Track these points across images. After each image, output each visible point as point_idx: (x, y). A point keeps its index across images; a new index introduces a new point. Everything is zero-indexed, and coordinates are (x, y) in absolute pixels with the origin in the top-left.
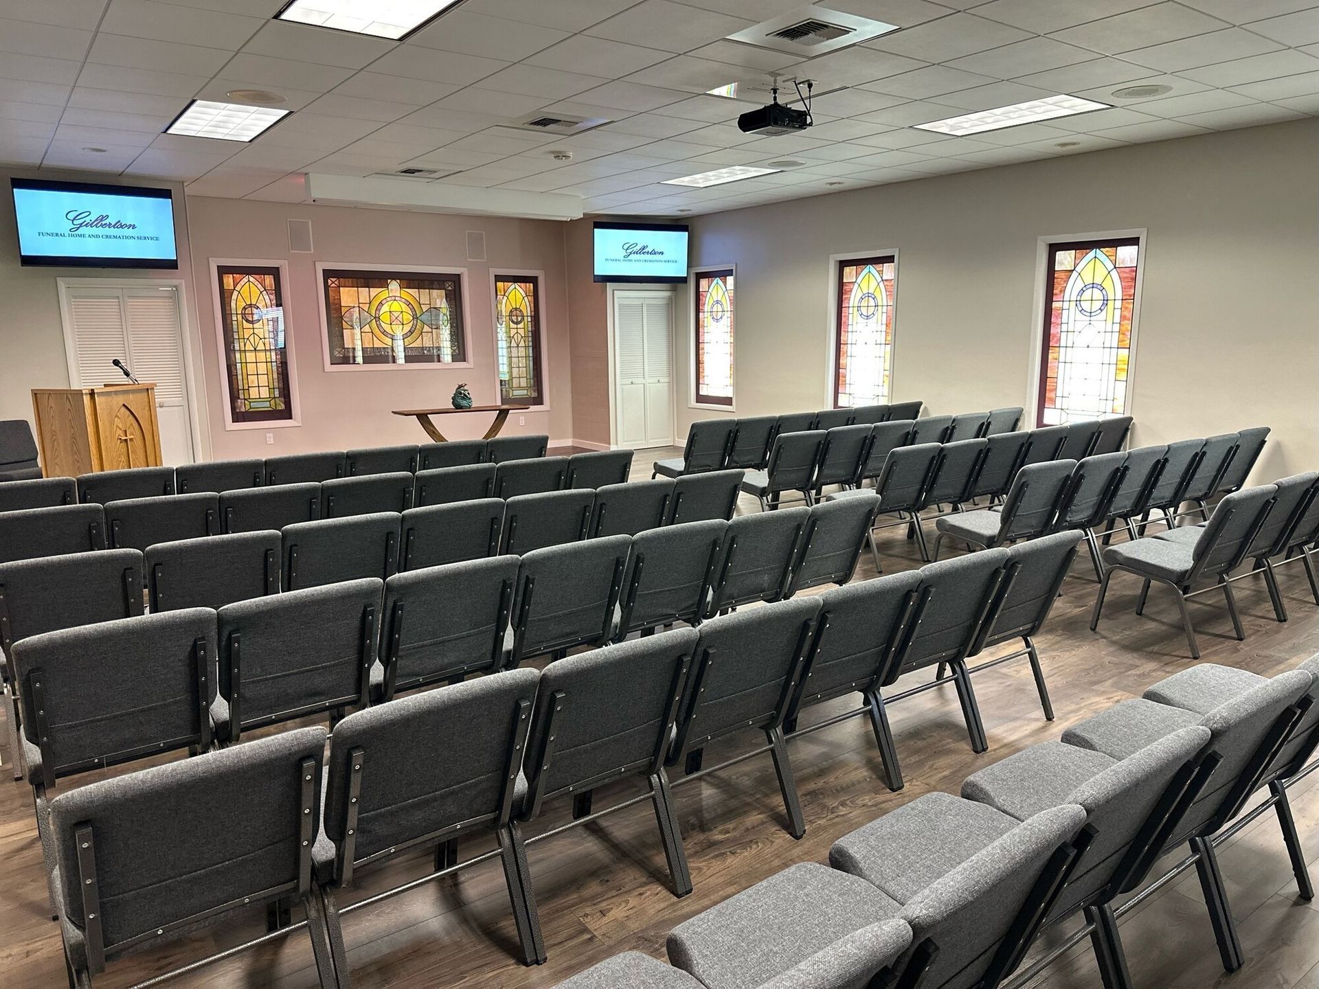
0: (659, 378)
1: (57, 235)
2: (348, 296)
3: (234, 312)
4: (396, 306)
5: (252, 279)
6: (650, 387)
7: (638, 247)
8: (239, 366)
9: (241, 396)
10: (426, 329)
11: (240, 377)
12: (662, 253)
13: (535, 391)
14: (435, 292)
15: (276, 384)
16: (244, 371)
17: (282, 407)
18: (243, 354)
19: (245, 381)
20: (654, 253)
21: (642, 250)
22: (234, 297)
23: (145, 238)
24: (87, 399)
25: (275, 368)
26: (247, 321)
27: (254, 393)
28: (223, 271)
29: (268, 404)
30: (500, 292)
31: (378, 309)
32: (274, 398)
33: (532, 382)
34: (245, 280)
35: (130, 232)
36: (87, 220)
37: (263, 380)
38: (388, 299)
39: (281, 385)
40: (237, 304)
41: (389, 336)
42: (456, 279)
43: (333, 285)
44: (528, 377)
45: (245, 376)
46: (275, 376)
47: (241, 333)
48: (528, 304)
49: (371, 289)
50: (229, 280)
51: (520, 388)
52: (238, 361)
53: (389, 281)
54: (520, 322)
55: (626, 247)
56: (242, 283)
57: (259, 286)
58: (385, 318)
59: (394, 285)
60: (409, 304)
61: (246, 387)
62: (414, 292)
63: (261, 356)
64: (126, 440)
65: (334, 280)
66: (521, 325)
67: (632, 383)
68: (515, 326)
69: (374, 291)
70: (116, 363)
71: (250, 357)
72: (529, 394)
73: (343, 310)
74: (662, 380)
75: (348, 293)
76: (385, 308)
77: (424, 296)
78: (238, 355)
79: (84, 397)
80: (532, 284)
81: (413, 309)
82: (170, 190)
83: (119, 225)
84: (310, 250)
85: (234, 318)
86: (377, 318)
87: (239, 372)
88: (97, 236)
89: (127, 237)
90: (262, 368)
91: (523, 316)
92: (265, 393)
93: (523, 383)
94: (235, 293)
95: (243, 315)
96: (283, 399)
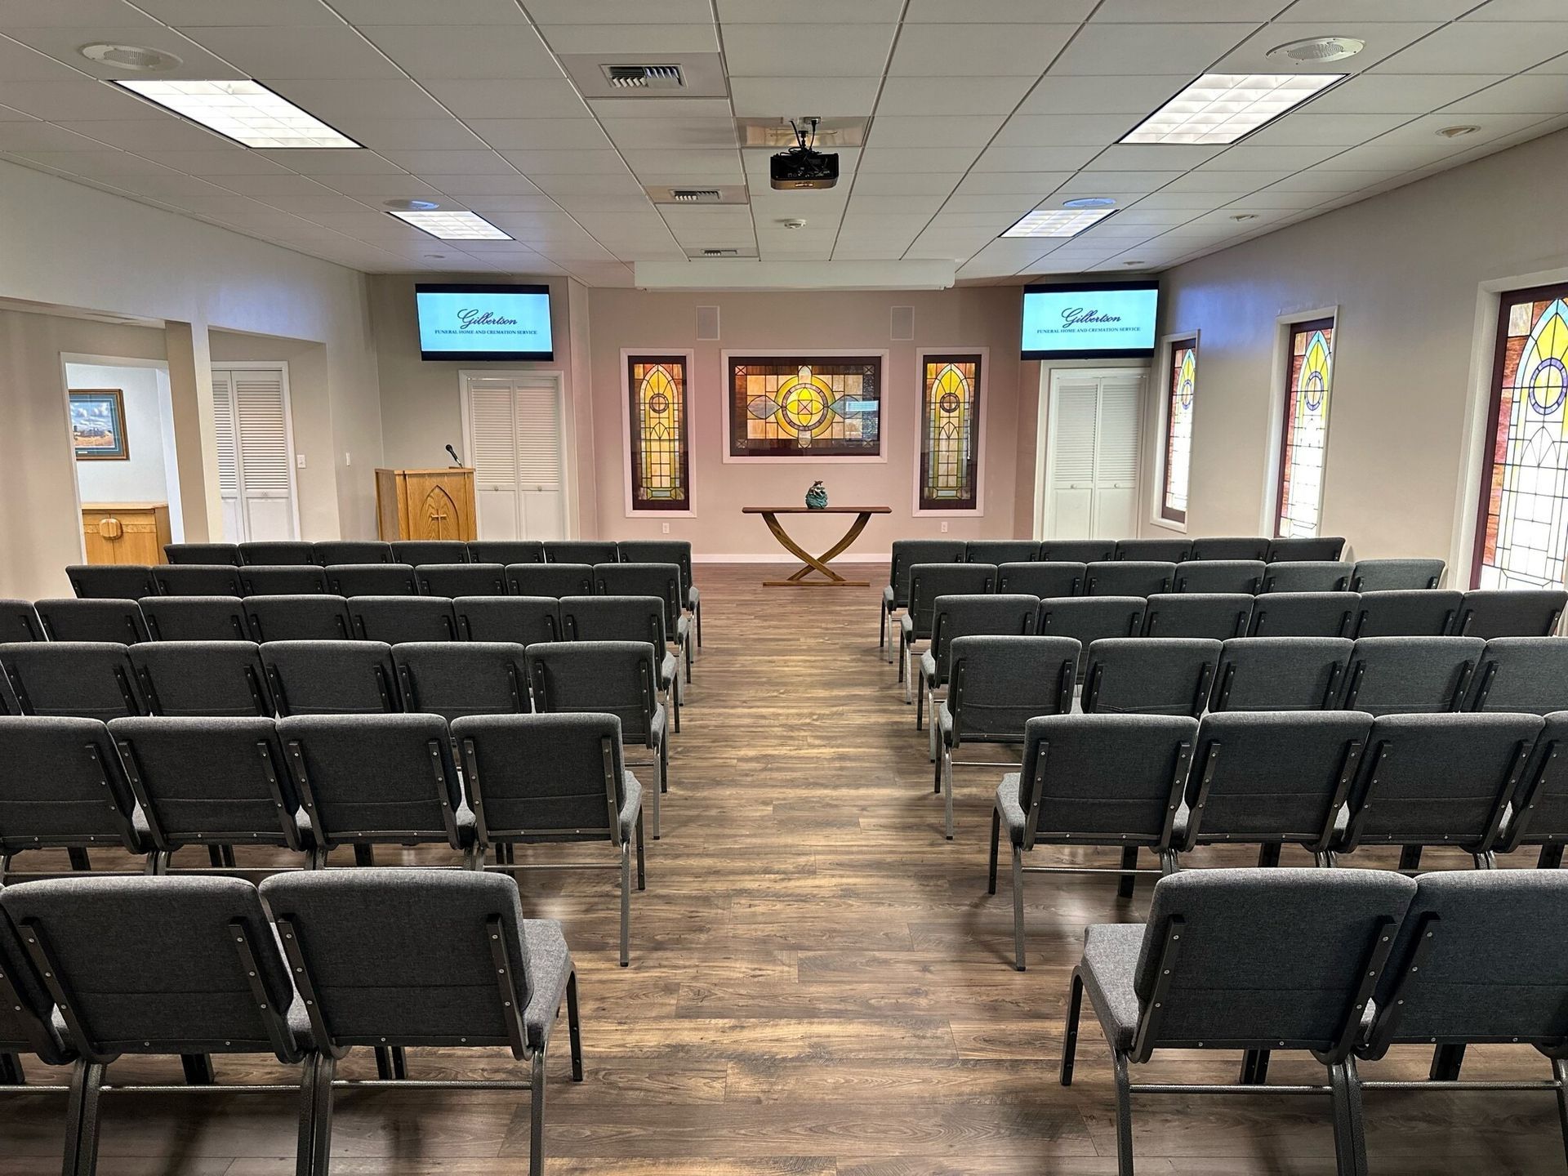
0: (1115, 482)
1: (450, 332)
2: (755, 385)
3: (642, 401)
4: (805, 395)
5: (661, 368)
6: (1100, 493)
7: (1084, 314)
8: (644, 454)
9: (644, 485)
10: (838, 418)
11: (644, 466)
12: (1118, 319)
13: (967, 492)
14: (851, 379)
15: (678, 474)
16: (649, 460)
17: (682, 497)
18: (648, 443)
19: (649, 470)
20: (1106, 319)
21: (1090, 317)
22: (643, 386)
23: (524, 332)
24: (399, 480)
25: (677, 459)
26: (654, 410)
27: (656, 482)
28: (633, 361)
29: (668, 494)
30: (931, 375)
31: (785, 398)
32: (675, 488)
33: (964, 481)
34: (655, 369)
35: (512, 327)
36: (475, 317)
37: (666, 470)
38: (798, 387)
39: (682, 476)
40: (645, 393)
41: (796, 427)
42: (876, 362)
43: (740, 373)
44: (959, 475)
45: (649, 466)
46: (677, 466)
47: (647, 422)
48: (966, 387)
49: (780, 376)
50: (639, 370)
51: (947, 487)
52: (643, 449)
53: (800, 367)
54: (955, 409)
55: (1066, 314)
56: (651, 372)
57: (668, 375)
58: (792, 407)
59: (805, 372)
60: (820, 392)
61: (649, 476)
62: (827, 378)
63: (665, 446)
64: (438, 518)
65: (741, 367)
66: (956, 413)
67: (1072, 487)
68: (947, 414)
69: (783, 379)
70: (449, 448)
71: (655, 446)
72: (958, 495)
73: (749, 399)
74: (1120, 484)
75: (755, 381)
76: (793, 397)
77: (838, 383)
78: (643, 444)
79: (397, 477)
80: (974, 364)
81: (824, 398)
82: (548, 286)
83: (502, 321)
84: (717, 338)
85: (642, 408)
86: (784, 408)
87: (644, 460)
88: (484, 332)
89: (508, 332)
90: (665, 457)
91: (958, 403)
92: (666, 483)
94: (645, 382)
95: (651, 404)
96: (683, 490)
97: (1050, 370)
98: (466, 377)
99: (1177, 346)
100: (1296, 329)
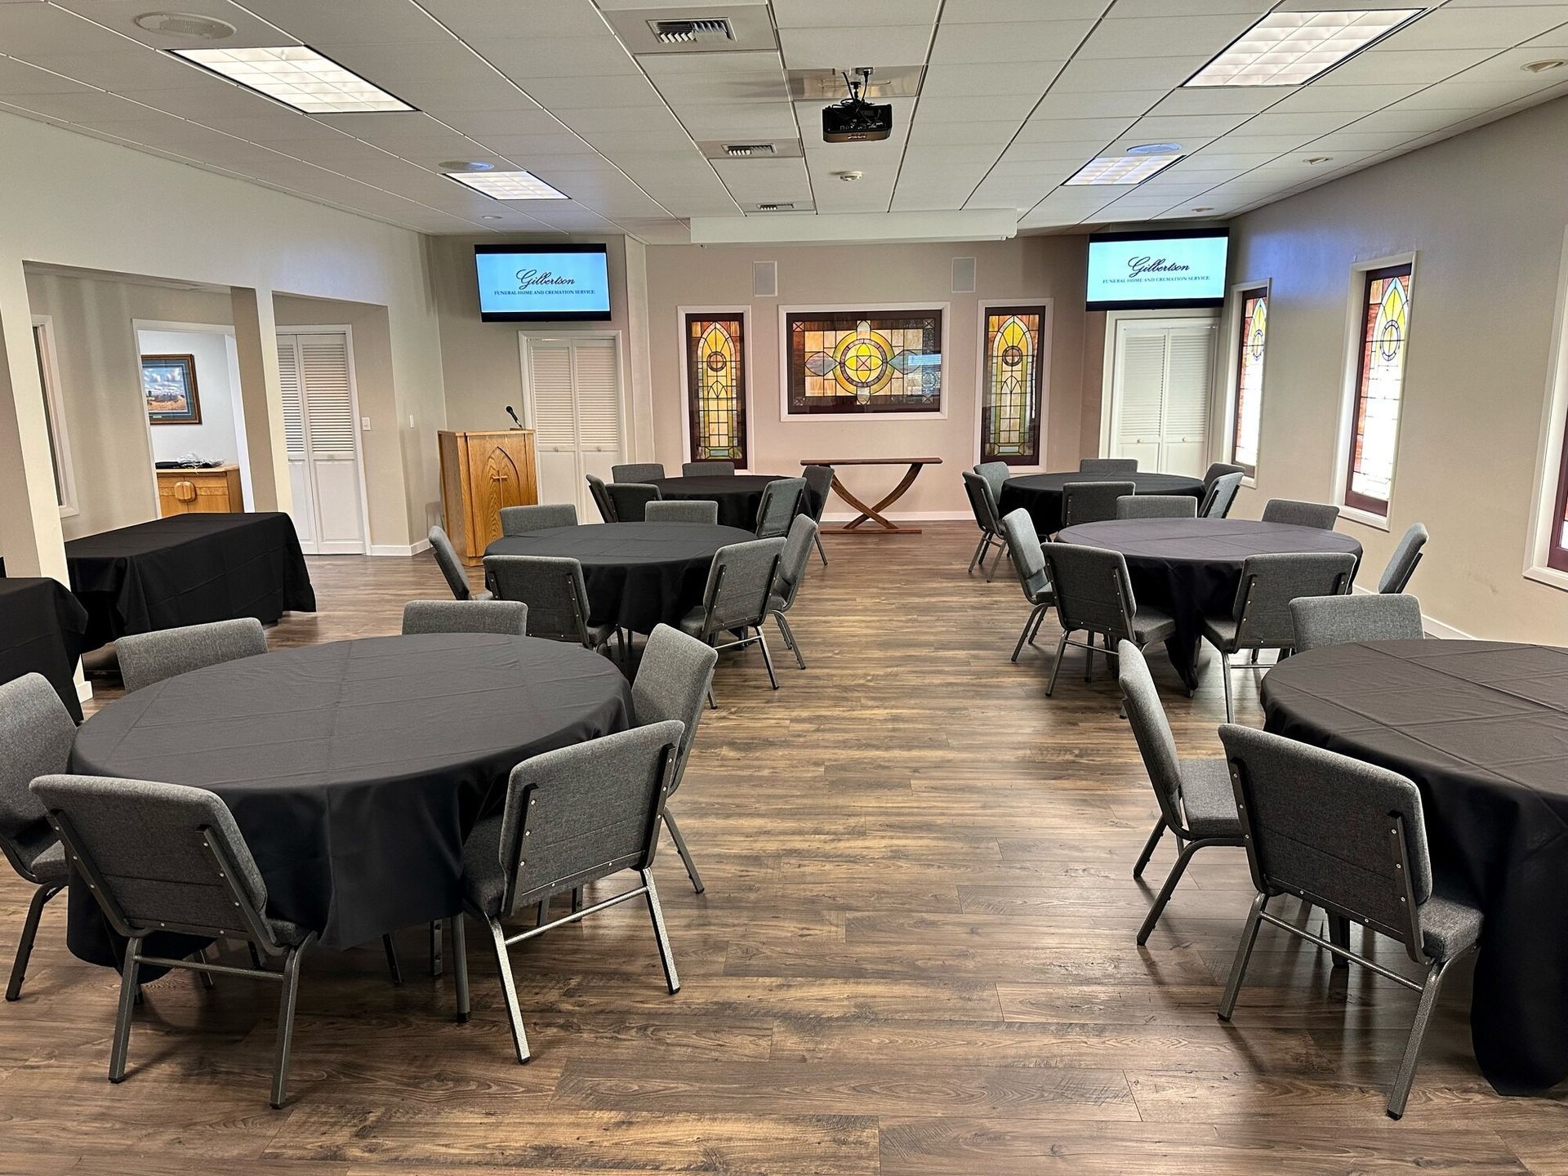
0: (1183, 436)
1: (509, 293)
2: (814, 341)
3: (700, 360)
4: (864, 350)
5: (718, 326)
6: (1168, 447)
7: (1151, 263)
8: (701, 413)
9: (702, 444)
10: (897, 374)
11: (702, 425)
12: (1187, 268)
14: (911, 333)
15: (735, 433)
16: (707, 419)
17: (740, 456)
18: (706, 402)
19: (707, 429)
20: (1174, 268)
21: (1157, 266)
22: (701, 345)
23: (582, 292)
24: (461, 442)
25: (735, 417)
26: (712, 369)
27: (714, 441)
28: (691, 319)
29: (726, 453)
30: (993, 327)
31: (844, 353)
32: (733, 447)
33: (1027, 437)
34: (712, 327)
35: (569, 287)
36: (534, 278)
37: (724, 429)
38: (856, 342)
39: (740, 435)
40: (703, 351)
41: (854, 383)
42: (937, 316)
43: (798, 329)
44: (1022, 431)
45: (707, 424)
46: (735, 424)
47: (705, 381)
48: (1030, 340)
49: (838, 332)
50: (697, 328)
51: (1009, 443)
52: (701, 409)
53: (858, 322)
54: (1017, 363)
55: (1132, 263)
56: (709, 330)
57: (725, 333)
58: (851, 363)
59: (864, 327)
60: (879, 347)
61: (707, 435)
62: (885, 333)
63: (723, 404)
64: (499, 479)
65: (799, 324)
66: (1019, 367)
67: (1138, 441)
68: (1010, 368)
69: (841, 334)
70: (509, 409)
71: (713, 405)
72: (1021, 451)
73: (807, 356)
74: (1188, 439)
75: (813, 337)
76: (852, 353)
77: (897, 337)
78: (701, 403)
79: (458, 439)
80: (1037, 316)
81: (883, 353)
82: (605, 244)
83: (560, 281)
84: (774, 293)
85: (700, 366)
86: (842, 364)
87: (702, 419)
88: (542, 293)
89: (566, 292)
90: (723, 416)
91: (1021, 356)
92: (724, 441)
93: (1015, 437)
94: (702, 341)
95: (709, 362)
96: (740, 448)
97: (1116, 321)
98: (526, 338)
99: (1247, 296)
100: (1372, 276)
